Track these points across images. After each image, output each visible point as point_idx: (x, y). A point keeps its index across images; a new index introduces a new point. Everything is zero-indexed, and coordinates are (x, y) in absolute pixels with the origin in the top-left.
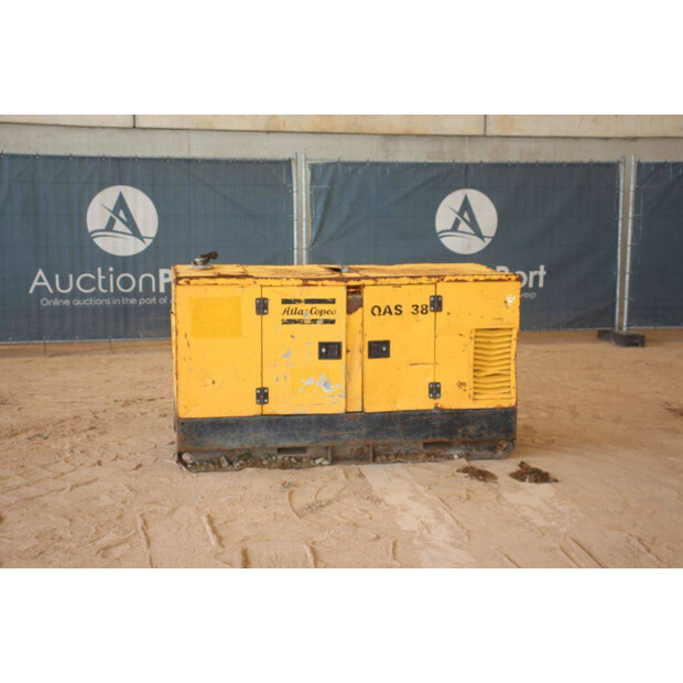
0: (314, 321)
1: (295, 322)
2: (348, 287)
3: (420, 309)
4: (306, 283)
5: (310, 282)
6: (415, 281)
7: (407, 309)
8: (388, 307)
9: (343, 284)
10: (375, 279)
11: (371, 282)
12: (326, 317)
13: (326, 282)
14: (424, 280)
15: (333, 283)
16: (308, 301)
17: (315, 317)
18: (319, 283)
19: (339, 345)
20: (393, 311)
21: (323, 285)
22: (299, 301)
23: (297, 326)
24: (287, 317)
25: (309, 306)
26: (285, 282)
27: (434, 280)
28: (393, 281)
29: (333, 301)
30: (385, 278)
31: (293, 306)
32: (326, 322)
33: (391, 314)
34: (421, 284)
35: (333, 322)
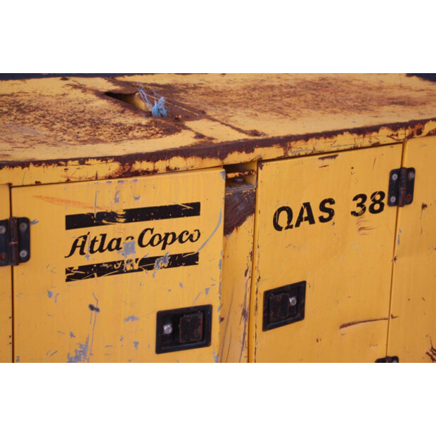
0: (147, 264)
1: (100, 270)
2: (229, 168)
3: (368, 203)
4: (127, 167)
5: (138, 166)
6: (365, 141)
7: (344, 206)
8: (307, 205)
9: (216, 162)
10: (284, 142)
11: (276, 151)
12: (176, 249)
13: (177, 162)
14: (383, 136)
15: (192, 161)
16: (133, 215)
17: (150, 252)
18: (161, 165)
19: (206, 311)
20: (317, 213)
21: (169, 170)
22: (111, 217)
23: (106, 279)
24: (78, 261)
25: (137, 227)
26: (74, 170)
27: (402, 134)
28: (322, 145)
29: (194, 209)
30: (306, 137)
31: (95, 232)
32: (176, 261)
33: (311, 220)
34: (377, 145)
35: (192, 259)
